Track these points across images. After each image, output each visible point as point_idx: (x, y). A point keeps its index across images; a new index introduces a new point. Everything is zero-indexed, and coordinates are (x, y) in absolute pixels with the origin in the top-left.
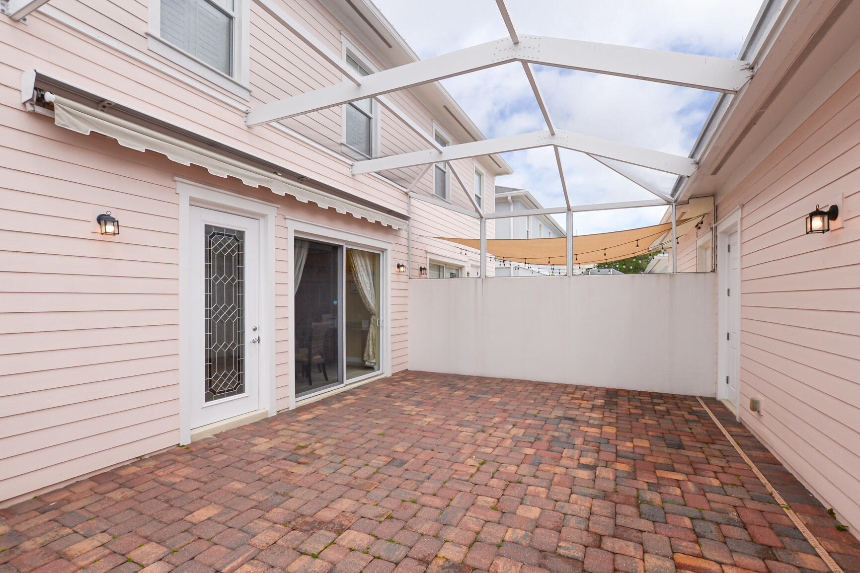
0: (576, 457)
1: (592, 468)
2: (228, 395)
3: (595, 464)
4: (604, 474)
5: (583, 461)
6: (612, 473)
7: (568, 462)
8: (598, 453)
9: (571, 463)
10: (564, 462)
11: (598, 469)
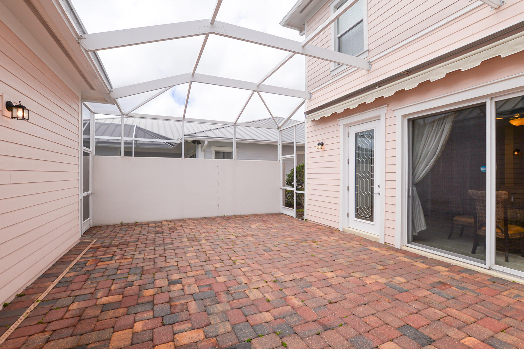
0: (186, 287)
1: (171, 283)
2: (365, 219)
3: (170, 287)
4: (162, 281)
5: (179, 286)
6: (157, 284)
7: (189, 281)
8: (170, 298)
9: (187, 281)
10: (192, 280)
11: (167, 284)
